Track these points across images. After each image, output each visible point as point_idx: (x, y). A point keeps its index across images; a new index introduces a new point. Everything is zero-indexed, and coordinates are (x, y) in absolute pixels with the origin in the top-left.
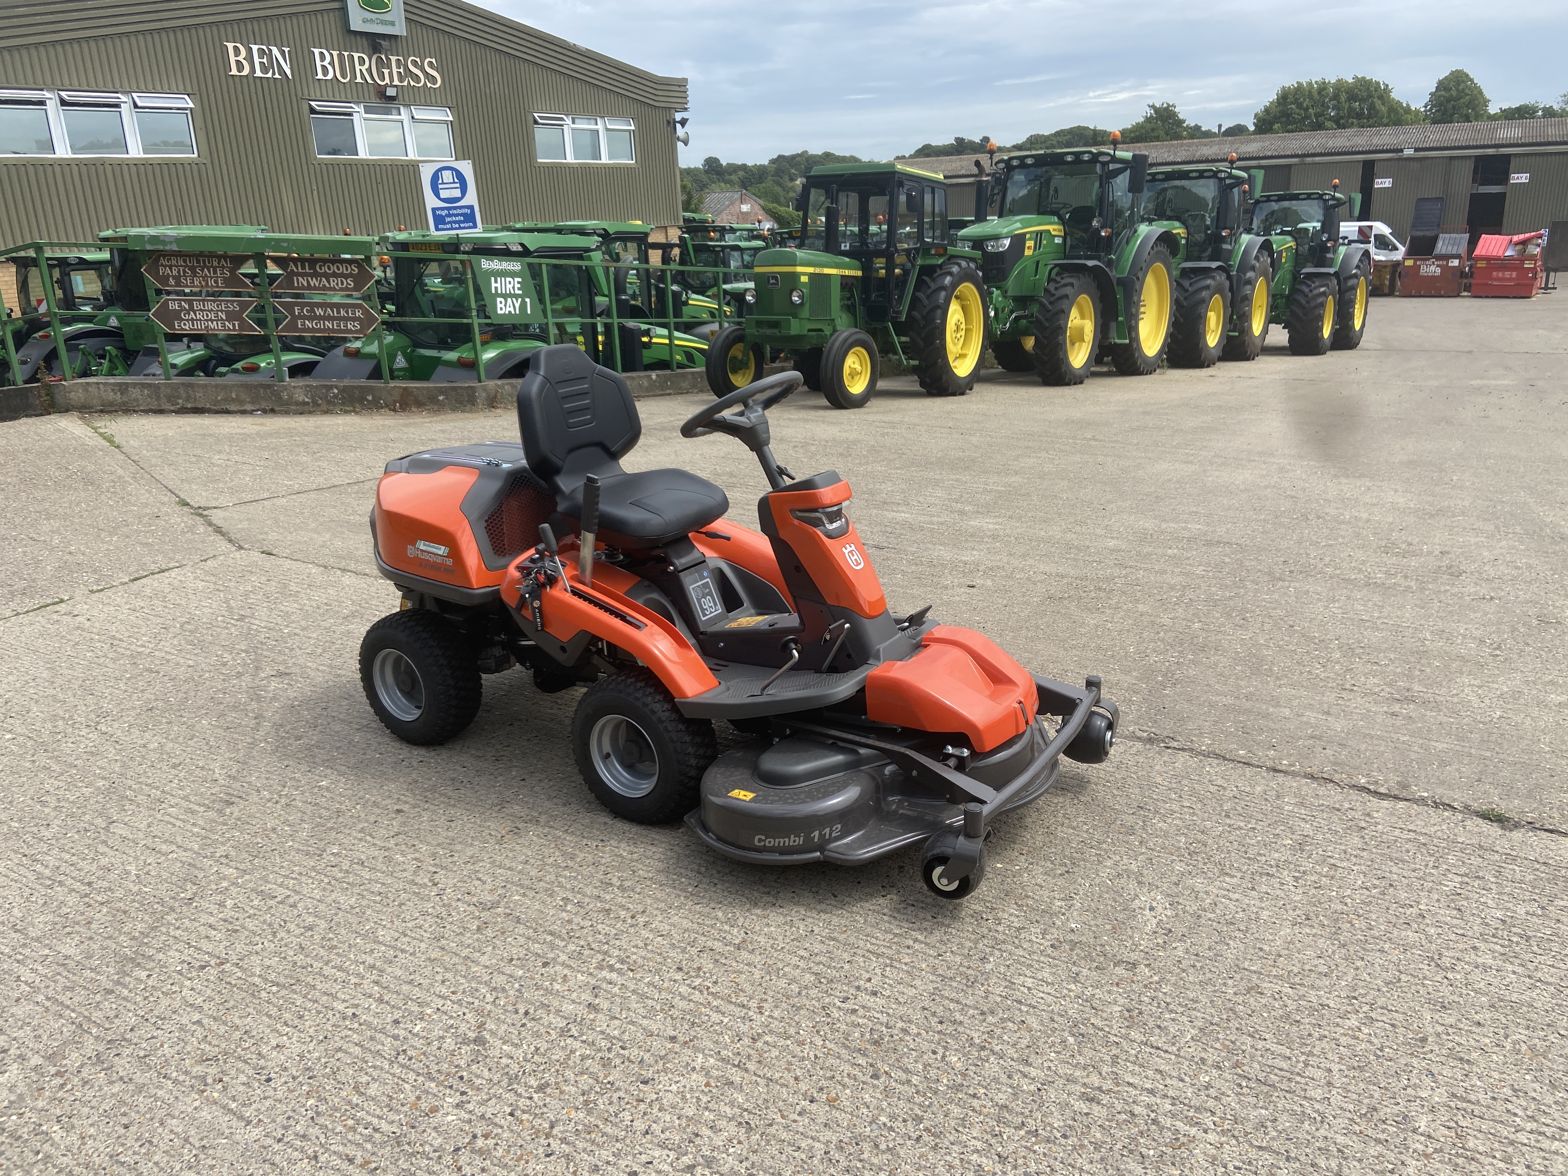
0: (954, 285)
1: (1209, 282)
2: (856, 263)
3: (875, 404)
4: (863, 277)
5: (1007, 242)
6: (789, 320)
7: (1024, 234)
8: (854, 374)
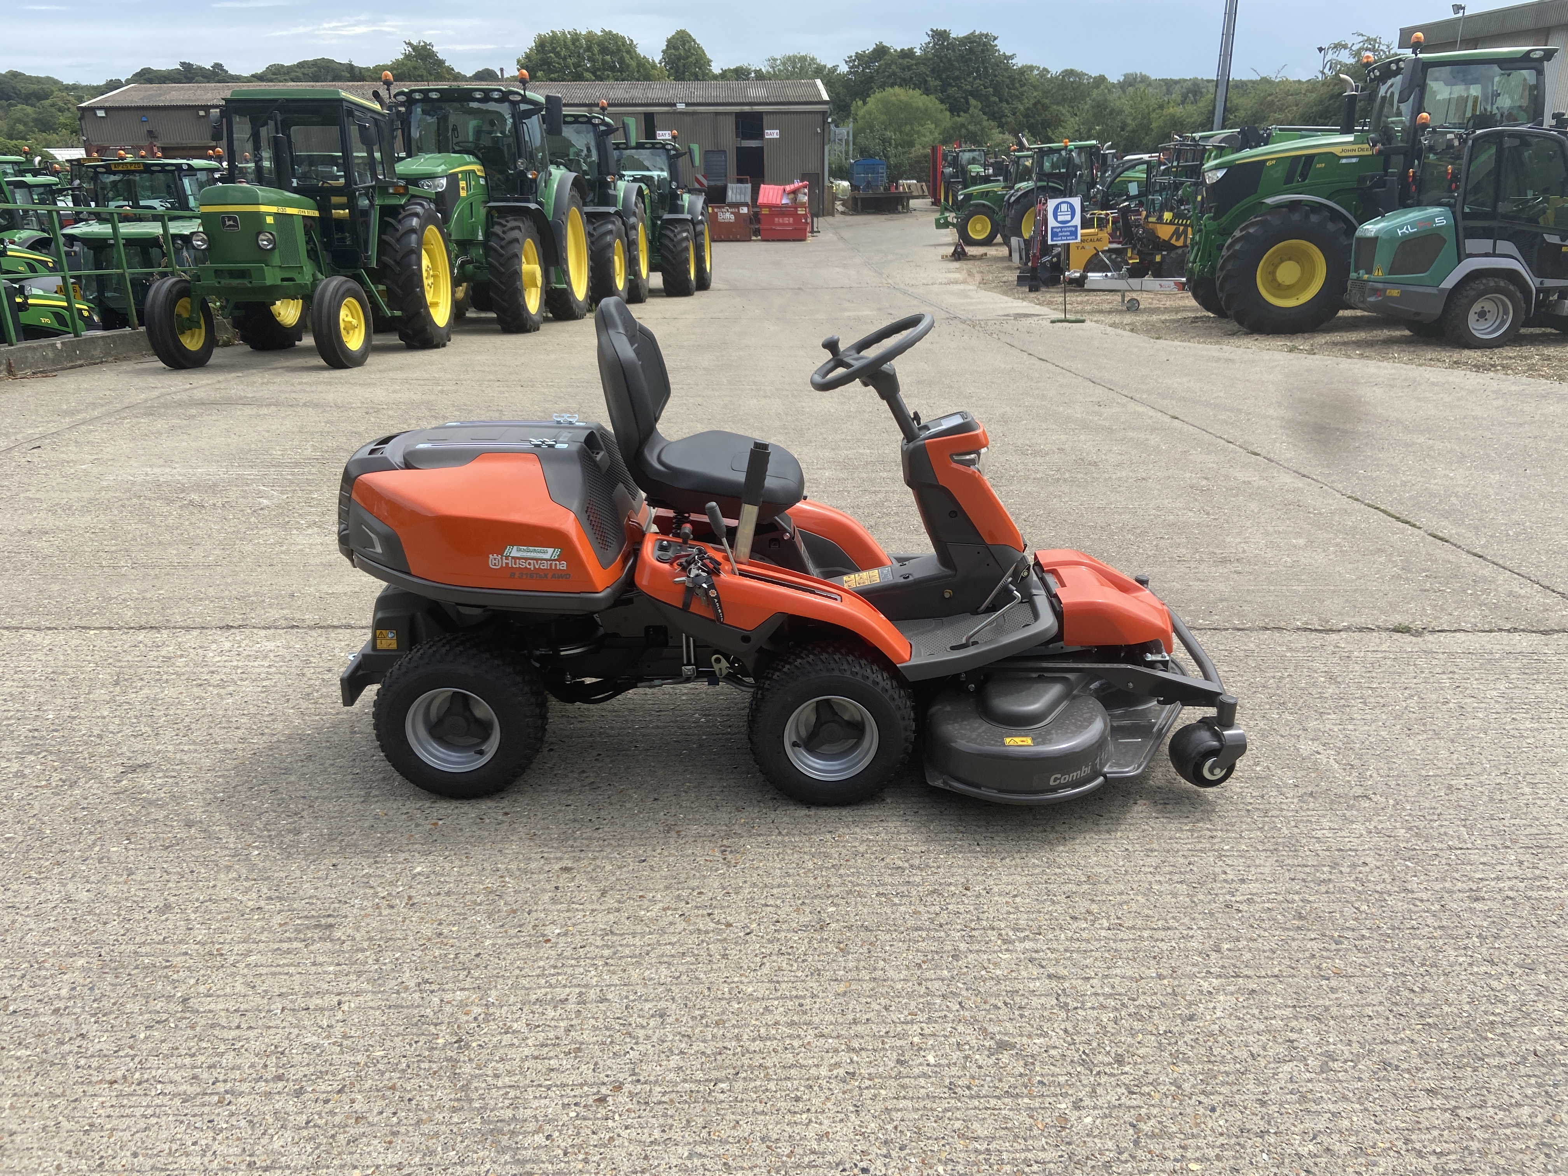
0: (423, 227)
1: (610, 227)
2: (311, 201)
3: (374, 361)
4: (320, 218)
5: (444, 181)
6: (262, 269)
7: (456, 174)
8: (350, 328)
